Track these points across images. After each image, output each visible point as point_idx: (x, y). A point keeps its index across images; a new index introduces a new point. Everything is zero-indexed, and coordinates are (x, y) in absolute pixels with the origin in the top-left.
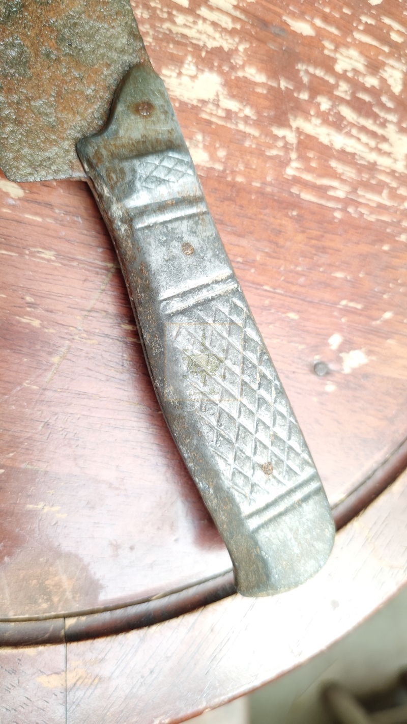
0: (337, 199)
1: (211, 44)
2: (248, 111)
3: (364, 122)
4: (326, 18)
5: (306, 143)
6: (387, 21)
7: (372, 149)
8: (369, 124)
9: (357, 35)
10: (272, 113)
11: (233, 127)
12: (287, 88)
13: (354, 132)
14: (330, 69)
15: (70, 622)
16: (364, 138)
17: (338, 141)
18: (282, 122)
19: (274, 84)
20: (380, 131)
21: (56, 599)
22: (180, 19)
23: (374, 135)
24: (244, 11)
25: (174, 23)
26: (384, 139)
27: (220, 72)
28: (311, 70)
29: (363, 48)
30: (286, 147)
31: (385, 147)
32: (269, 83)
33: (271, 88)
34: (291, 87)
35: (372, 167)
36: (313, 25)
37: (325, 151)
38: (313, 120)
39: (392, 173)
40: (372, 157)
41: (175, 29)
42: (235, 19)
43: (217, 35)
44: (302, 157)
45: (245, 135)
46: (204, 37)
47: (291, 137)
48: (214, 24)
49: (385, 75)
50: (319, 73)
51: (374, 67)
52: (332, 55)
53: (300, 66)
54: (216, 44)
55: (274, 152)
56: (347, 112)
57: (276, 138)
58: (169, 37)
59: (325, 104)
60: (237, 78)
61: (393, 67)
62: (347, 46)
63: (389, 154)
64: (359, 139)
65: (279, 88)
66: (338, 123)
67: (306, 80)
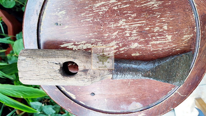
0: (160, 50)
1: (134, 39)
2: (143, 45)
3: (161, 37)
4: (150, 25)
5: (153, 45)
6: (161, 19)
7: (164, 40)
8: (163, 37)
9: (156, 24)
10: (146, 44)
11: (141, 48)
13: (160, 39)
14: (153, 32)
15: (140, 109)
16: (162, 40)
17: (158, 42)
18: (148, 44)
20: (165, 37)
21: (138, 107)
22: (129, 38)
23: (164, 38)
24: (137, 32)
25: (129, 39)
26: (166, 38)
27: (137, 42)
28: (150, 34)
29: (158, 26)
30: (150, 47)
31: (167, 39)
33: (145, 40)
34: (148, 38)
35: (165, 43)
36: (149, 27)
37: (156, 45)
38: (153, 41)
39: (169, 42)
40: (165, 42)
41: (129, 40)
42: (137, 34)
43: (135, 37)
44: (153, 47)
45: (143, 48)
46: (133, 39)
47: (150, 45)
48: (134, 36)
49: (163, 28)
50: (152, 34)
51: (161, 28)
52: (153, 30)
53: (148, 35)
54: (135, 39)
55: (148, 49)
56: (158, 37)
57: (148, 47)
58: (129, 41)
59: (154, 38)
60: (140, 41)
61: (165, 26)
62: (155, 27)
63: (168, 40)
64: (161, 40)
66: (157, 40)
67: (150, 36)
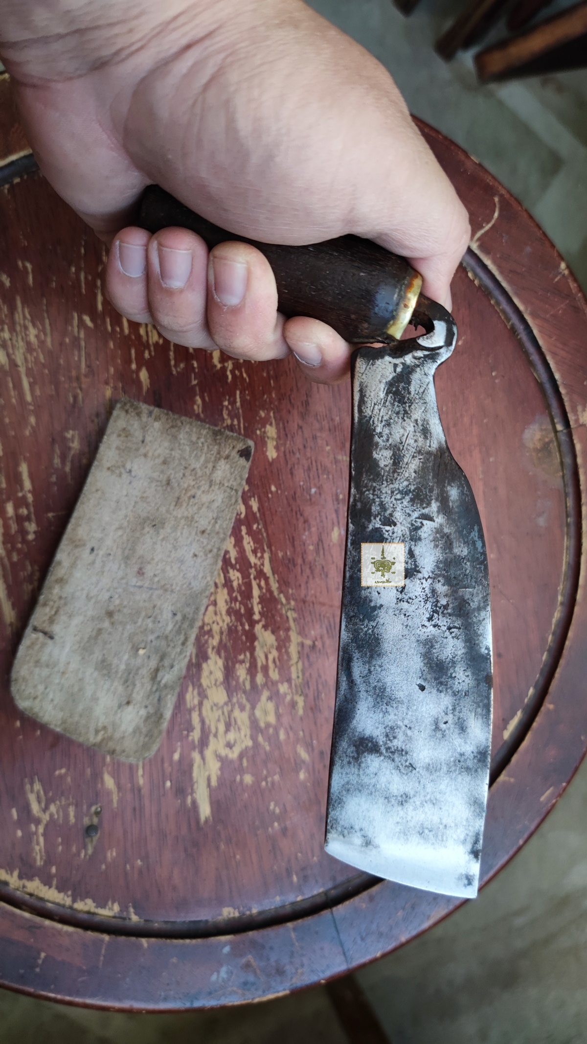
11: (240, 411)
12: (195, 379)
19: (197, 389)
21: (547, 440)
32: (198, 392)
34: (193, 376)
52: (152, 348)
65: (198, 384)
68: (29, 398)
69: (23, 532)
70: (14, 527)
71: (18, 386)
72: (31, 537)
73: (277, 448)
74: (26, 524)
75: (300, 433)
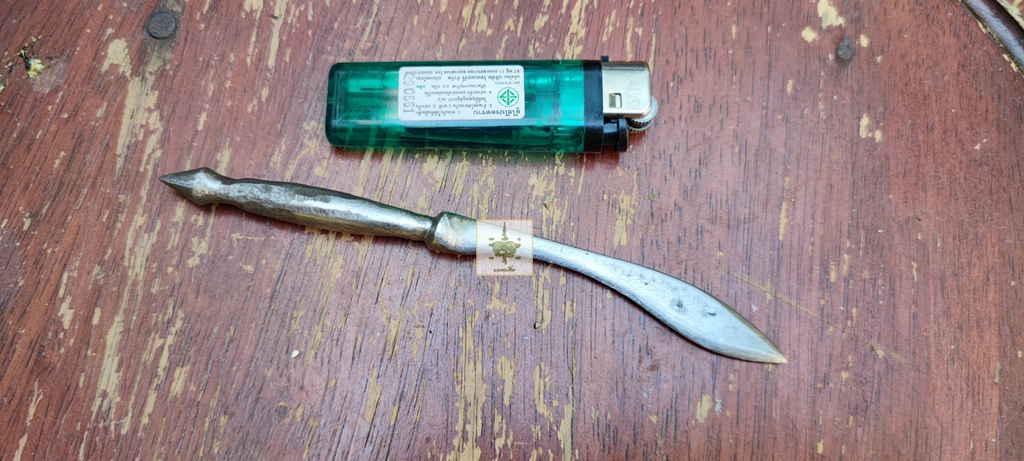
68: (271, 63)
69: (185, 250)
70: (175, 239)
71: (263, 42)
72: (193, 262)
73: (631, 230)
74: (195, 240)
75: (677, 217)
